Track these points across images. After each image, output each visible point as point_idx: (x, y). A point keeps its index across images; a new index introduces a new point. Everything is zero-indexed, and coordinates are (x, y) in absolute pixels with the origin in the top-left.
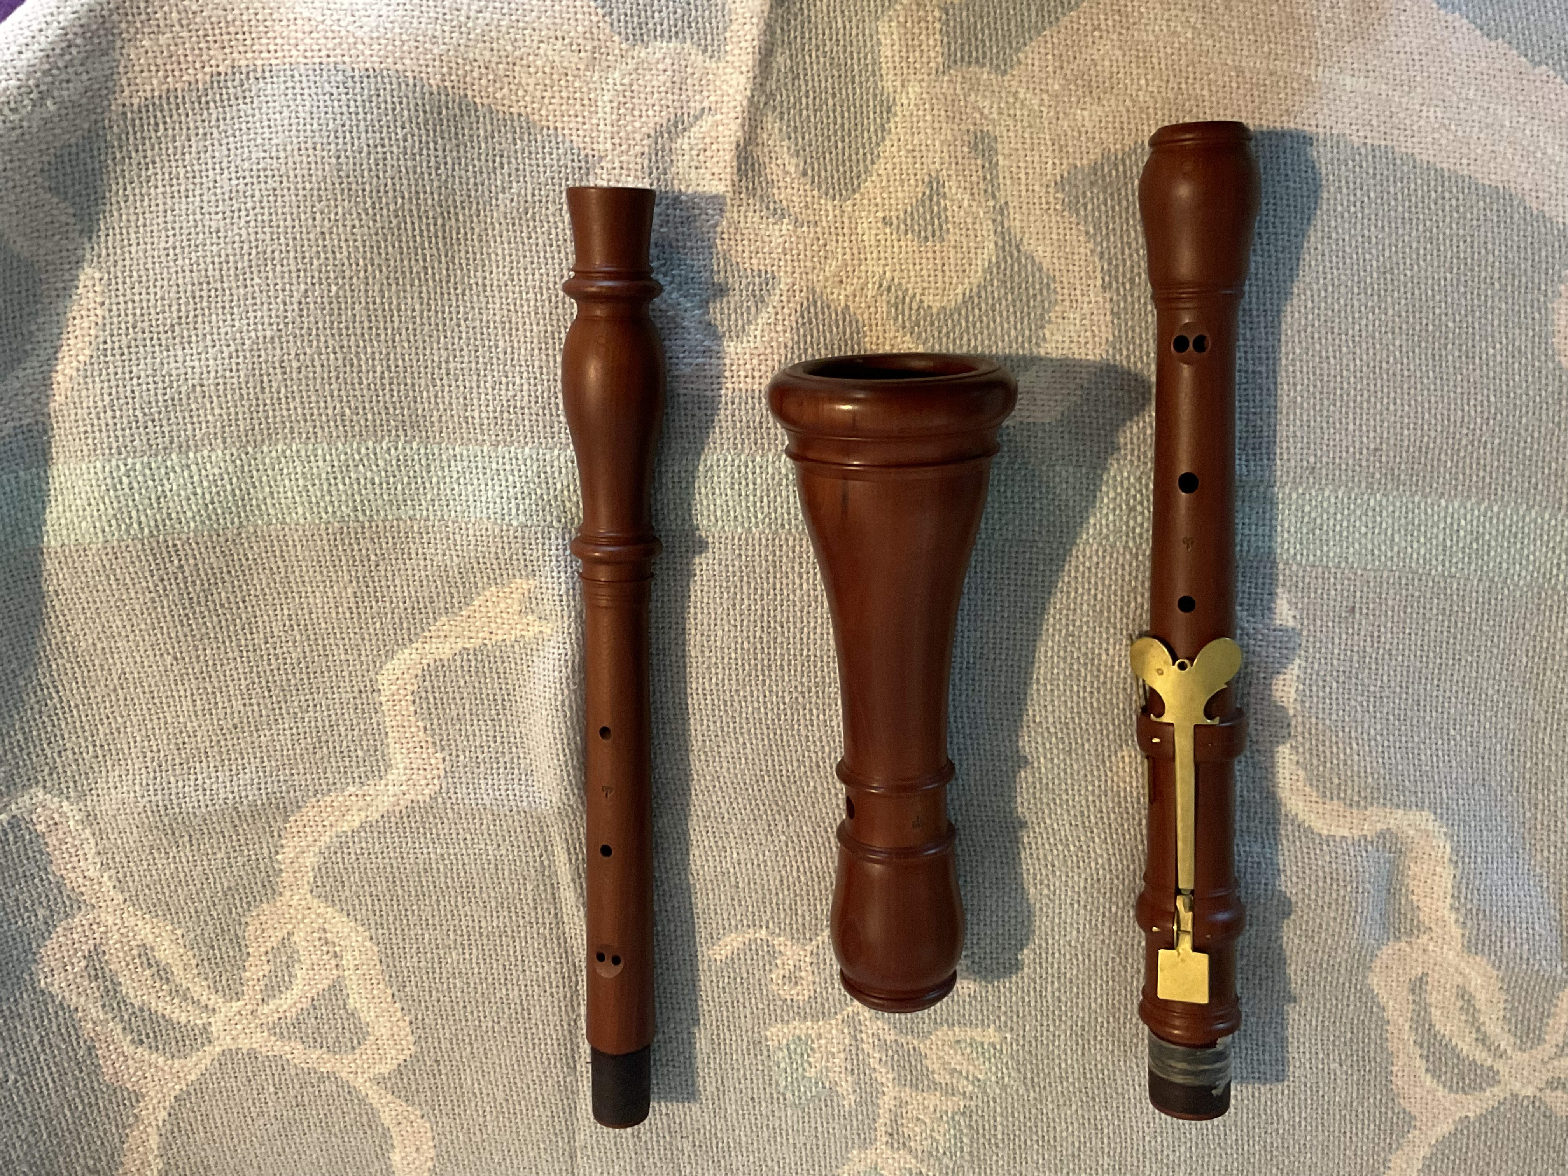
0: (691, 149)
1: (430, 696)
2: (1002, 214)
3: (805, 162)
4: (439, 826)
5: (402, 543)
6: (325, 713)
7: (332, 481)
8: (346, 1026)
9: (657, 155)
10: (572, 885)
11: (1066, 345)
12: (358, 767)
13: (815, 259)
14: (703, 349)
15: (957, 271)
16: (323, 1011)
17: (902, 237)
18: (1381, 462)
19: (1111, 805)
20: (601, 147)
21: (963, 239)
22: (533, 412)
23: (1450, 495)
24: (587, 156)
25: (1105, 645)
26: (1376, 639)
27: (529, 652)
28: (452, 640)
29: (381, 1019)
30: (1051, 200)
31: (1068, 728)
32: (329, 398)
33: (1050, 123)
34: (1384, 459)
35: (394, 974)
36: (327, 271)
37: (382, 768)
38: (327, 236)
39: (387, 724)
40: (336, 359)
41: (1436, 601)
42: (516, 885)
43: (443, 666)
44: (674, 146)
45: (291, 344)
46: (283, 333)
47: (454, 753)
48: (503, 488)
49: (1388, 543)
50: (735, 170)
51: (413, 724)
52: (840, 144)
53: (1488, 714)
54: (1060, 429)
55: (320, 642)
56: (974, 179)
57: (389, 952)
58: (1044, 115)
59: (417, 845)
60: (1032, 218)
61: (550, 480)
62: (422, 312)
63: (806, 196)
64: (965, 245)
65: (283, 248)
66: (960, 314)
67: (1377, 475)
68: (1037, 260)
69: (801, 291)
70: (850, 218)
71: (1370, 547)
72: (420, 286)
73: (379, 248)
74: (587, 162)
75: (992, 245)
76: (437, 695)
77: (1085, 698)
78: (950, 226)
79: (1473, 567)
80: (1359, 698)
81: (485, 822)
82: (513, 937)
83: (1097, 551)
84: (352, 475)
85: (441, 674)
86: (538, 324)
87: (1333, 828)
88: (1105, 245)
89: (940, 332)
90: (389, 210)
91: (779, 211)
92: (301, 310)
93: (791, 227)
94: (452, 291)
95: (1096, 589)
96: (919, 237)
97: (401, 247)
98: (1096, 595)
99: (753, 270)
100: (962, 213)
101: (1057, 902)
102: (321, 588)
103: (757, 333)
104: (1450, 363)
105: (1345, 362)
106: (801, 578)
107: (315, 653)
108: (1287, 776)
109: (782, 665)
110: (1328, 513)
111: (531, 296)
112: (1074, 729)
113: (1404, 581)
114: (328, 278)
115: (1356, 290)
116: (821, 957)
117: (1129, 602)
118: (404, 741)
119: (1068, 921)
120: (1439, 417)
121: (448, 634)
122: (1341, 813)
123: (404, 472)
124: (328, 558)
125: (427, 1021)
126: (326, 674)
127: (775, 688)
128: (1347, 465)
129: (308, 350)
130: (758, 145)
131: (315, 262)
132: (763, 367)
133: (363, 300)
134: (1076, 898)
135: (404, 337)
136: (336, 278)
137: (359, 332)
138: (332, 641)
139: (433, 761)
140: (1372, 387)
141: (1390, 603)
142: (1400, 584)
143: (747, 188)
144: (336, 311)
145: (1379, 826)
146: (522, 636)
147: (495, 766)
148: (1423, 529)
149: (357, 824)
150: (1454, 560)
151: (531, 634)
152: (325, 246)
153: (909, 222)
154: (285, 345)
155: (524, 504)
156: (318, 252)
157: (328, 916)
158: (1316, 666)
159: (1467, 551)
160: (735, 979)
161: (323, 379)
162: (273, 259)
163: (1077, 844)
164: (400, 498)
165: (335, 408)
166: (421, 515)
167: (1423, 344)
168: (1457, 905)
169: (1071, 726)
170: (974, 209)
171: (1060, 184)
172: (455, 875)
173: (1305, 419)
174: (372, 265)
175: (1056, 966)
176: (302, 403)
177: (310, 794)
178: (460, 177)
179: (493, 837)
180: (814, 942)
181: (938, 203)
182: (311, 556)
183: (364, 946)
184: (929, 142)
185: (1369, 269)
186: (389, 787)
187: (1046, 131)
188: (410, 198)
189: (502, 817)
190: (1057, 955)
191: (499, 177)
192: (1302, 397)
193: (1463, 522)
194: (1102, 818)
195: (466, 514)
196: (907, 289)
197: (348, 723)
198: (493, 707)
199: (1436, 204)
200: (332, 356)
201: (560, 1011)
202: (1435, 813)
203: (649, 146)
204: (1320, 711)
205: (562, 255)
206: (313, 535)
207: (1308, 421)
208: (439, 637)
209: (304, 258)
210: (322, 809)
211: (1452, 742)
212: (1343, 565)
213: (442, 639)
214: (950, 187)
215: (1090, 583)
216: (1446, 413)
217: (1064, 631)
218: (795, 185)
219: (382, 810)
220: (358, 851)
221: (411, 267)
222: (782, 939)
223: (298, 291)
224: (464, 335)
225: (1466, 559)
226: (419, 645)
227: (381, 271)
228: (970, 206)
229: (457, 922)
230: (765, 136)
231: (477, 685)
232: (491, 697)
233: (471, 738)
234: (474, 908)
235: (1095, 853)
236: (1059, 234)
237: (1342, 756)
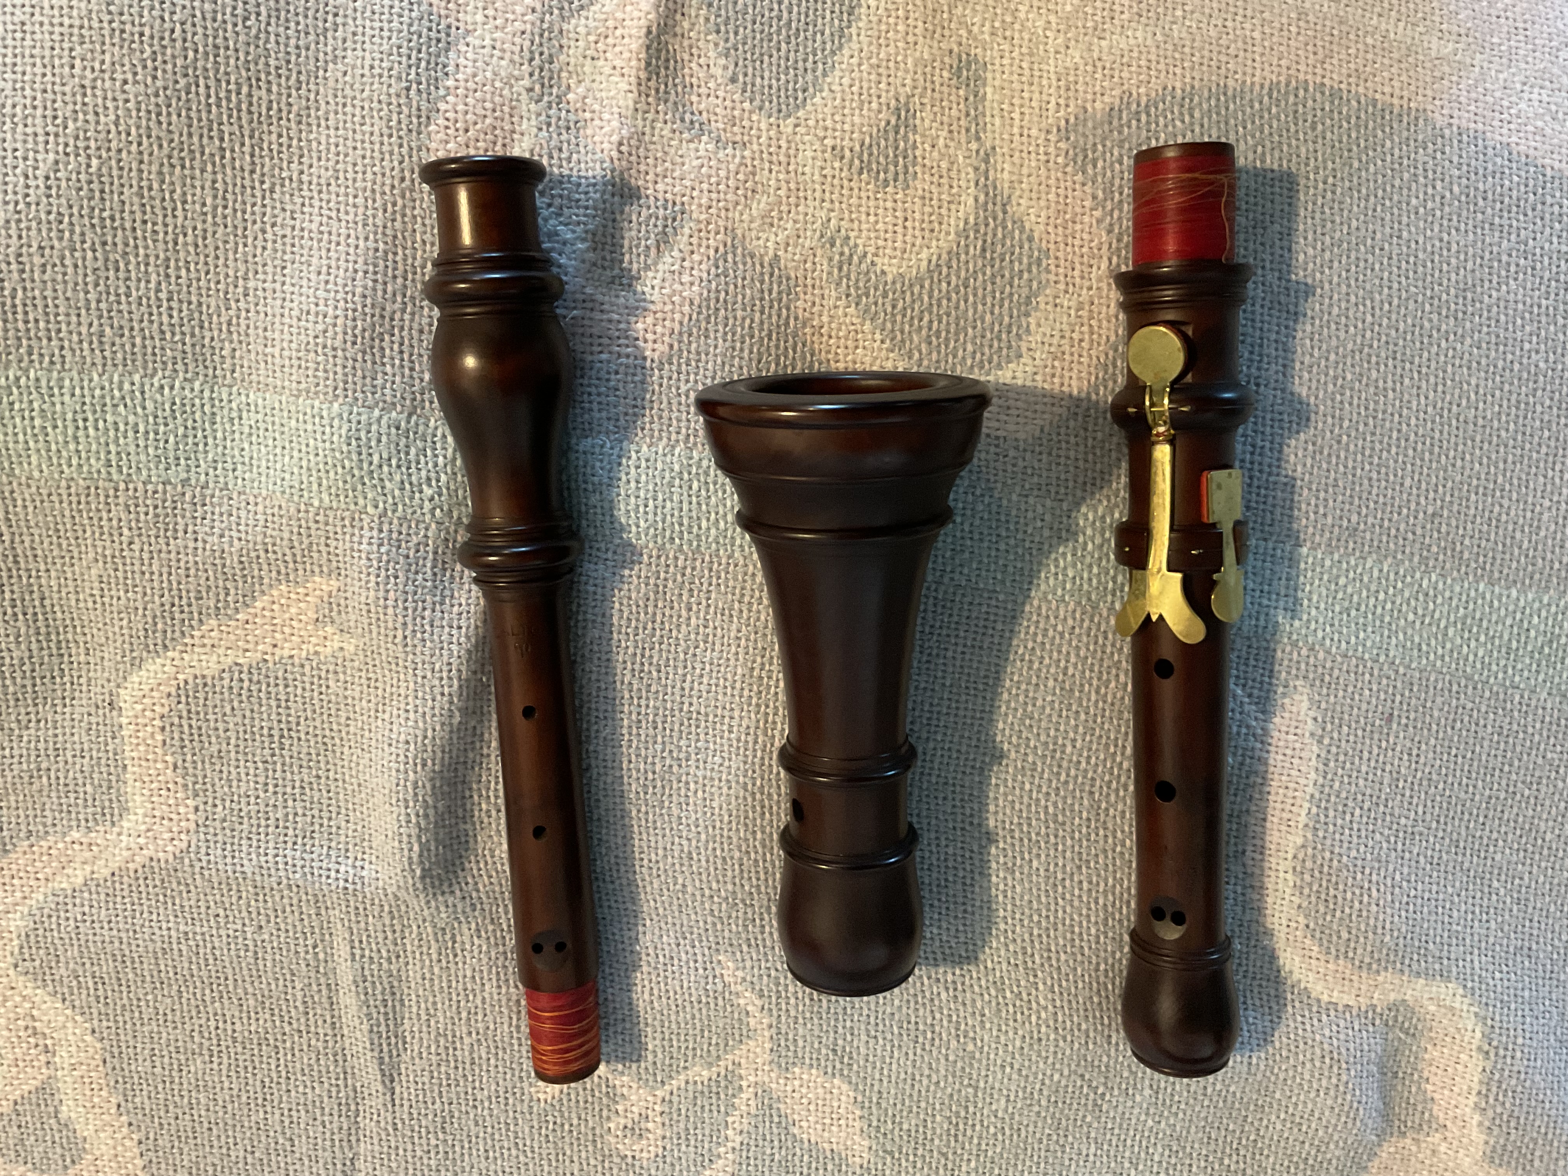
0: (588, 34)
1: (184, 722)
2: (987, 162)
3: (736, 65)
4: (185, 895)
5: (167, 515)
6: (50, 733)
7: (81, 424)
8: (57, 1139)
9: (541, 36)
10: (353, 988)
11: (1055, 341)
12: (86, 807)
13: (740, 192)
14: (583, 297)
15: (923, 230)
16: (29, 1118)
17: (855, 177)
18: (1439, 532)
19: (1061, 942)
20: (469, 19)
21: (934, 189)
22: (348, 355)
23: (1523, 583)
24: (449, 27)
25: (1071, 735)
26: (1414, 759)
27: (323, 674)
28: (221, 651)
29: (102, 1135)
30: (1051, 150)
31: (1012, 837)
32: (83, 312)
33: (1057, 52)
34: (1444, 529)
35: (120, 1080)
36: (87, 139)
37: (116, 811)
38: (89, 92)
39: (127, 754)
40: (96, 259)
41: (1492, 716)
42: (281, 982)
43: (205, 685)
44: (565, 26)
45: (33, 233)
46: (23, 217)
47: (210, 801)
48: (303, 455)
49: (1440, 637)
50: (643, 64)
51: (159, 758)
52: (784, 46)
53: (1543, 864)
54: (1037, 449)
55: (53, 637)
56: (954, 112)
57: (116, 1050)
58: (1050, 41)
59: (154, 917)
60: (1025, 171)
61: (364, 451)
62: (215, 208)
63: (733, 109)
64: (935, 196)
65: (28, 102)
66: (922, 287)
67: (1435, 549)
68: (1027, 226)
69: (717, 233)
70: (789, 142)
71: (1417, 639)
72: (215, 173)
73: (159, 114)
74: (448, 35)
75: (971, 201)
76: (194, 723)
77: (1038, 800)
78: (918, 169)
79: (1541, 677)
80: (1386, 832)
81: (244, 895)
82: (276, 1047)
83: (1074, 611)
84: (109, 417)
85: (201, 695)
86: (367, 239)
87: (1335, 994)
88: (1115, 216)
89: (894, 307)
90: (175, 65)
91: (697, 125)
92: (49, 188)
93: (711, 147)
94: (257, 184)
95: (1067, 661)
96: (877, 179)
97: (189, 117)
98: (1066, 668)
99: (656, 199)
100: (935, 154)
101: (984, 1062)
102: (59, 566)
103: (655, 282)
104: (1537, 414)
105: (1406, 397)
106: (690, 609)
107: (45, 652)
108: (1284, 922)
109: (654, 722)
110: (1368, 590)
111: (360, 201)
112: (1021, 840)
113: (1455, 688)
114: (87, 148)
115: (1427, 307)
116: (675, 1106)
117: (1109, 681)
118: (146, 779)
119: (997, 1085)
120: (1515, 481)
121: (216, 642)
122: (1347, 976)
123: (179, 421)
124: (68, 526)
125: (160, 1142)
126: (58, 680)
127: (643, 752)
128: (1398, 530)
129: (56, 243)
130: (675, 35)
131: (70, 124)
132: (659, 329)
133: (134, 183)
134: (1009, 1060)
135: (190, 239)
136: (99, 149)
137: (128, 225)
138: (70, 636)
139: (182, 810)
140: (1437, 435)
141: (1436, 713)
142: (1450, 691)
143: (657, 91)
144: (97, 194)
145: (1392, 996)
146: (316, 653)
147: (263, 822)
148: (1485, 624)
149: (80, 880)
150: (1519, 666)
151: (329, 650)
152: (84, 104)
153: (865, 157)
154: (24, 233)
155: (328, 478)
156: (76, 112)
157: (36, 999)
158: (1337, 785)
159: (1537, 656)
160: (563, 1125)
161: (76, 284)
162: (14, 116)
163: (1015, 989)
164: (171, 455)
165: (91, 325)
166: (198, 480)
167: (1507, 387)
168: (1483, 1105)
169: (1017, 835)
170: (951, 151)
171: (1065, 132)
172: (202, 961)
173: (1350, 464)
174: (149, 137)
175: (975, 1141)
176: (47, 314)
177: (22, 835)
178: (277, 35)
179: (254, 915)
180: (667, 1087)
181: (906, 138)
182: (46, 523)
183: (84, 1041)
184: (899, 58)
185: (1445, 282)
186: (123, 838)
187: (1051, 62)
188: (206, 54)
189: (267, 890)
190: (978, 1128)
191: (330, 41)
192: (1349, 436)
193: (1536, 620)
194: (1049, 958)
195: (256, 484)
196: (856, 245)
197: (78, 747)
198: (266, 745)
199: (1534, 210)
200: (90, 254)
201: (333, 1146)
202: (1465, 986)
203: (533, 24)
204: (1337, 843)
205: (405, 150)
206: (50, 495)
207: (1354, 468)
208: (204, 646)
209: (55, 117)
210: (36, 857)
211: (1494, 897)
212: (1382, 658)
213: (207, 649)
214: (923, 119)
215: (1059, 652)
216: (1524, 477)
217: (1021, 711)
218: (721, 93)
219: (114, 866)
220: (79, 917)
221: (202, 146)
222: (625, 1078)
223: (44, 160)
224: (269, 245)
225: (1534, 666)
226: (176, 654)
227: (161, 146)
228: (947, 146)
229: (203, 1021)
230: (686, 25)
231: (248, 713)
232: (265, 731)
233: (235, 783)
234: (226, 1006)
235: (1038, 1004)
236: (1058, 195)
237: (1357, 905)
